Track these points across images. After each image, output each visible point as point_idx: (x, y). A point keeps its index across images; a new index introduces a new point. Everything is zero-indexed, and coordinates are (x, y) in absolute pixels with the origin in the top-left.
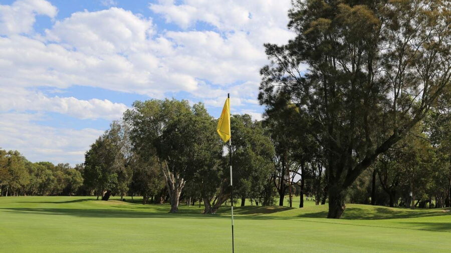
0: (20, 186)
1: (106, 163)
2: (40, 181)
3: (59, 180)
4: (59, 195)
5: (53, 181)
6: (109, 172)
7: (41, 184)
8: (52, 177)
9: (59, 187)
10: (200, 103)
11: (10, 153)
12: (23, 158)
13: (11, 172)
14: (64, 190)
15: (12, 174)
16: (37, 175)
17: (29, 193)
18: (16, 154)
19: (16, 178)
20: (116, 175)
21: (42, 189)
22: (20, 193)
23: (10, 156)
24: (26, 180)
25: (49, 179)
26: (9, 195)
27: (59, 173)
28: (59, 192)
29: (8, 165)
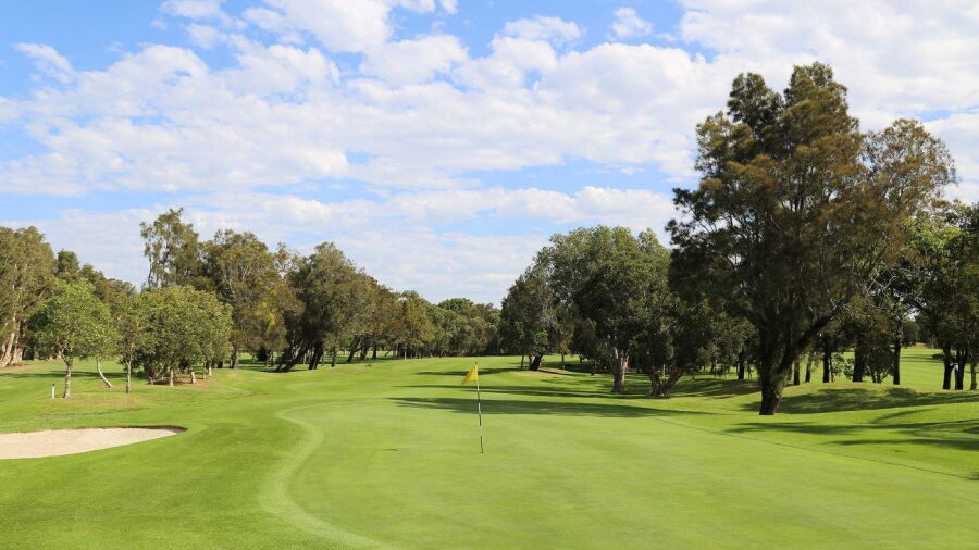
0: (422, 344)
1: (529, 316)
2: (450, 334)
3: (479, 331)
4: (482, 354)
5: (469, 333)
6: (535, 329)
7: (452, 339)
8: (468, 328)
9: (479, 343)
10: (649, 230)
11: (404, 295)
12: (423, 302)
13: (408, 325)
14: (488, 347)
15: (408, 327)
16: (445, 326)
17: (437, 353)
18: (413, 295)
19: (415, 334)
20: (545, 333)
21: (455, 347)
22: (424, 353)
23: (405, 299)
24: (429, 333)
25: (463, 331)
26: (408, 356)
27: (477, 319)
28: (481, 349)
29: (404, 314)
